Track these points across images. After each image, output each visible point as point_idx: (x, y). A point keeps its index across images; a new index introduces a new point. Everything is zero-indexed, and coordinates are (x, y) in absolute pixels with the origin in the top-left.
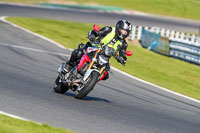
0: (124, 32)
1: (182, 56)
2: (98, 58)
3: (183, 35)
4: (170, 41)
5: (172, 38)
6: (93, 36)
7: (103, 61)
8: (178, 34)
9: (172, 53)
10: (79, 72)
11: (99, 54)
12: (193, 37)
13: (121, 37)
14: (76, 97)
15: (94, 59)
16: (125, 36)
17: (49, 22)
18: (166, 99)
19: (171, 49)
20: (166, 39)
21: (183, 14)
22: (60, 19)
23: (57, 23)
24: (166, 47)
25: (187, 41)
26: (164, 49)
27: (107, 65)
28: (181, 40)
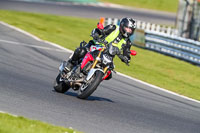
0: (128, 30)
1: (157, 49)
2: (101, 57)
3: (158, 27)
4: (146, 34)
5: (148, 31)
6: (97, 34)
7: (107, 60)
8: (153, 26)
9: (147, 46)
10: (82, 72)
11: (103, 53)
12: (169, 30)
13: (126, 35)
14: (79, 97)
15: (98, 58)
16: (130, 35)
17: (24, 14)
18: (141, 91)
19: (146, 41)
20: (142, 31)
21: (159, 7)
22: (36, 11)
23: (32, 15)
24: (142, 39)
25: (163, 34)
26: (139, 41)
27: (111, 64)
28: (157, 32)
